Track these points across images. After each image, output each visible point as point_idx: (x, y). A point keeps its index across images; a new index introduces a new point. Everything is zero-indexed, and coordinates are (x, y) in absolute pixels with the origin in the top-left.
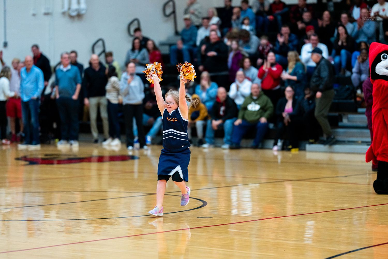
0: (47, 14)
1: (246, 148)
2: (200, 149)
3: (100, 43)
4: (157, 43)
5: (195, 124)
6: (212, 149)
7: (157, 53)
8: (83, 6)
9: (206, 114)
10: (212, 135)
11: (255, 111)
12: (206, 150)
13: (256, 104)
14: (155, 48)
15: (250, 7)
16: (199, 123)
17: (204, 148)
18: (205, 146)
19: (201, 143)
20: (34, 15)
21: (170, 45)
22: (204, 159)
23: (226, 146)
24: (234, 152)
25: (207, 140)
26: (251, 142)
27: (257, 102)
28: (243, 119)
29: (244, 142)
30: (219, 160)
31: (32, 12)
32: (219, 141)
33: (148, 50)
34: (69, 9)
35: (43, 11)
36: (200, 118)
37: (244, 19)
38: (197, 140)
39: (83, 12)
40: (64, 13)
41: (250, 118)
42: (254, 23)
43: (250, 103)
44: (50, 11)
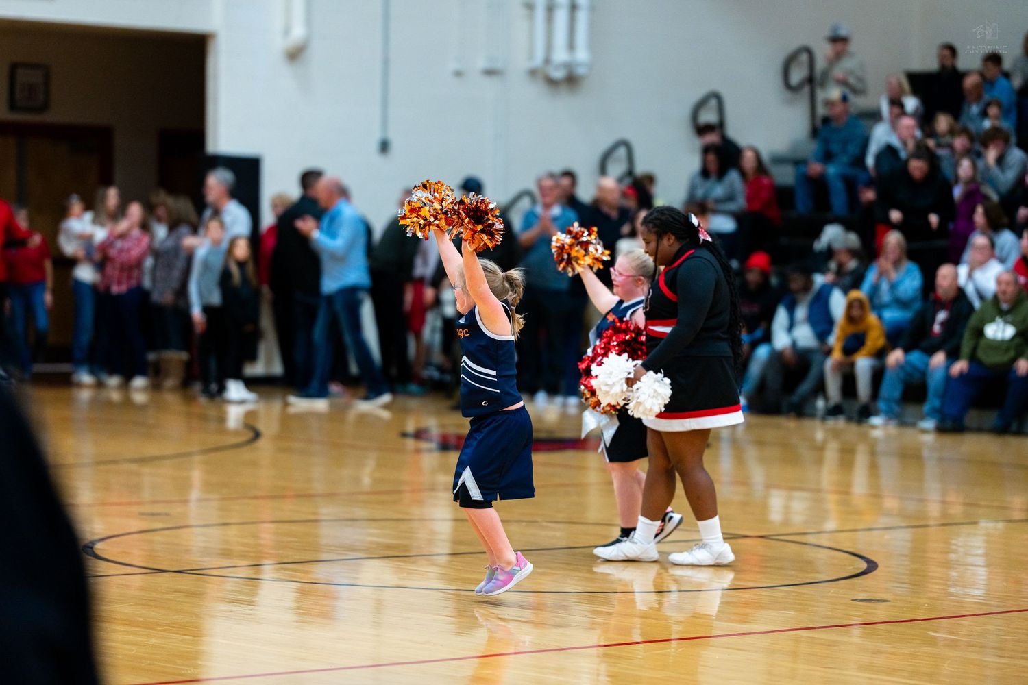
0: (490, 73)
1: (979, 430)
2: (863, 428)
3: (622, 152)
4: (765, 156)
5: (852, 365)
6: (893, 429)
7: (765, 181)
8: (582, 55)
9: (881, 342)
10: (897, 394)
11: (1003, 342)
12: (877, 433)
13: (1006, 322)
14: (760, 167)
15: (1007, 75)
16: (863, 364)
17: (874, 427)
18: (876, 421)
19: (865, 413)
20: (458, 74)
21: (798, 162)
22: (873, 453)
23: (929, 424)
24: (949, 440)
25: (881, 405)
26: (992, 418)
27: (1009, 318)
28: (973, 358)
29: (972, 417)
30: (910, 457)
31: (453, 66)
32: (911, 410)
33: (743, 174)
34: (547, 61)
35: (482, 63)
36: (865, 350)
37: (989, 104)
38: (855, 407)
39: (581, 71)
40: (533, 73)
41: (990, 359)
42: (1013, 115)
43: (992, 320)
44: (498, 65)
